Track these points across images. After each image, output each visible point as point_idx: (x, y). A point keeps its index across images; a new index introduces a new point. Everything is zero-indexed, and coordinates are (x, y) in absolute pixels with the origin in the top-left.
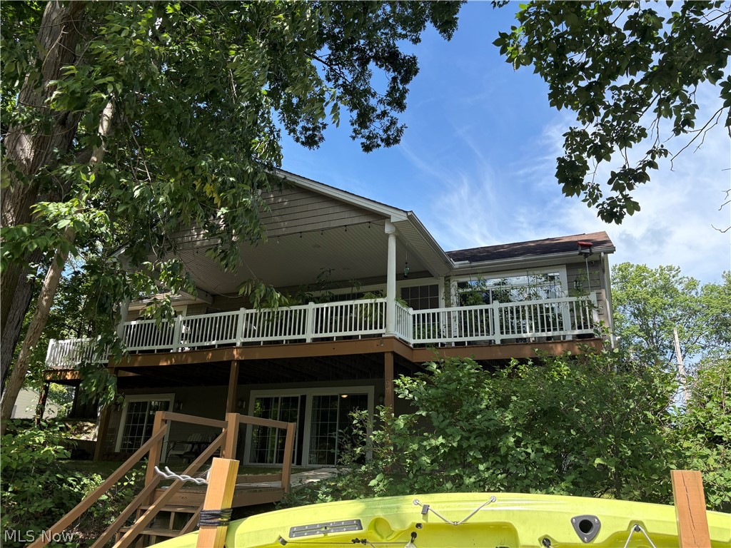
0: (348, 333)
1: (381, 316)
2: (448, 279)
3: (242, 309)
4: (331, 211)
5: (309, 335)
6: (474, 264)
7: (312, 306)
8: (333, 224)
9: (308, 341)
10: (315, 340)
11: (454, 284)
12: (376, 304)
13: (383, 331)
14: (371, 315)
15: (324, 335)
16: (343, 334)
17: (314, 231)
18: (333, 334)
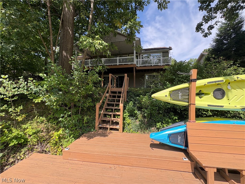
0: (126, 63)
1: (133, 60)
2: (140, 55)
3: (103, 58)
4: (121, 37)
5: (118, 64)
6: (146, 51)
7: (118, 58)
8: (122, 40)
9: (118, 65)
10: (119, 65)
11: (141, 55)
12: (132, 58)
13: (133, 63)
14: (131, 60)
15: (121, 64)
16: (125, 63)
17: (118, 42)
18: (123, 64)
